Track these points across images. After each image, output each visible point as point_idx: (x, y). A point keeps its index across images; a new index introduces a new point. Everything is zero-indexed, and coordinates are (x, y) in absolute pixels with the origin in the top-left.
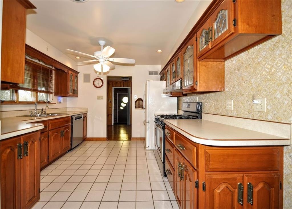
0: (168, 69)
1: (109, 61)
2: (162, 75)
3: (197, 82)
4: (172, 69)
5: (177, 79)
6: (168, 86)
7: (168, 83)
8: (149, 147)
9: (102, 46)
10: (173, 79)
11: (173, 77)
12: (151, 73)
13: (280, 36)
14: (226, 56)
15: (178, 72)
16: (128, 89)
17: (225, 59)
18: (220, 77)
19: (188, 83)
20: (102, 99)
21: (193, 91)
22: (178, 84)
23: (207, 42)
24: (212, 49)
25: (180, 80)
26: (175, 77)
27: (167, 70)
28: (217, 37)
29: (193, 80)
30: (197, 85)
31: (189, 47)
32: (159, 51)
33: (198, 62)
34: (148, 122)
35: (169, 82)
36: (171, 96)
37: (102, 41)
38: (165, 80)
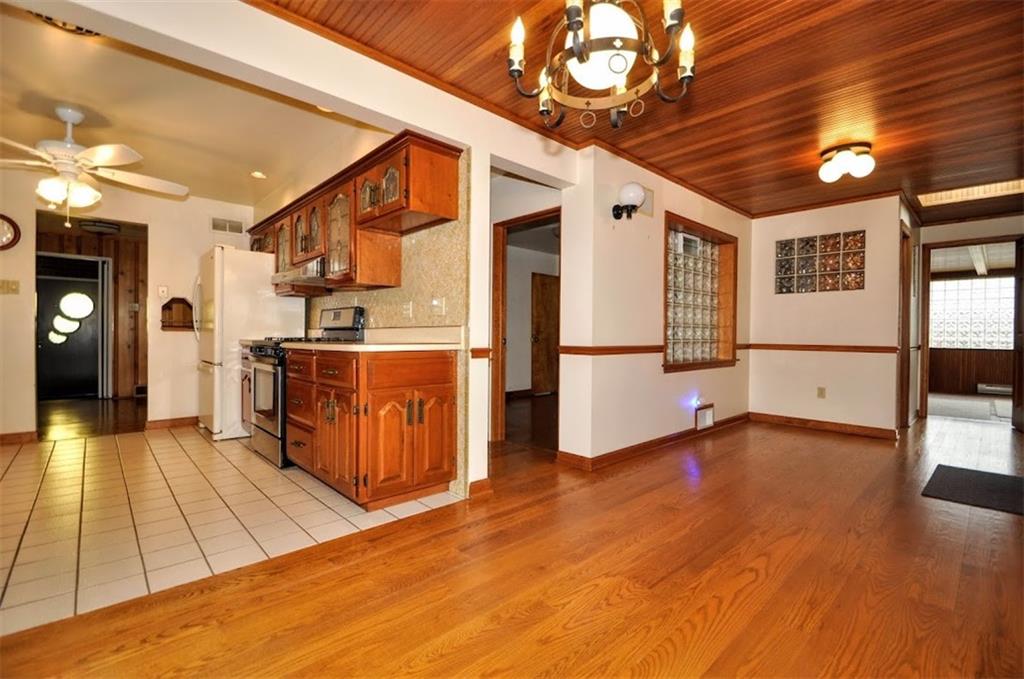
0: (283, 225)
1: (93, 175)
2: (257, 237)
3: (356, 266)
4: (296, 230)
5: (310, 255)
6: (280, 269)
7: (284, 260)
8: (221, 432)
9: (69, 127)
10: (300, 254)
11: (300, 249)
12: (217, 225)
13: (456, 222)
14: (404, 228)
15: (312, 239)
16: (100, 264)
17: (403, 233)
18: (395, 262)
19: (337, 268)
20: (16, 291)
21: (347, 282)
22: (313, 267)
23: (372, 204)
24: (380, 216)
25: (319, 259)
26: (305, 250)
27: (278, 225)
28: (390, 201)
29: (348, 261)
30: (355, 272)
31: (341, 196)
32: (258, 174)
33: (358, 231)
34: (221, 364)
35: (285, 257)
36: (293, 293)
37: (70, 111)
38: (273, 252)
